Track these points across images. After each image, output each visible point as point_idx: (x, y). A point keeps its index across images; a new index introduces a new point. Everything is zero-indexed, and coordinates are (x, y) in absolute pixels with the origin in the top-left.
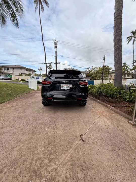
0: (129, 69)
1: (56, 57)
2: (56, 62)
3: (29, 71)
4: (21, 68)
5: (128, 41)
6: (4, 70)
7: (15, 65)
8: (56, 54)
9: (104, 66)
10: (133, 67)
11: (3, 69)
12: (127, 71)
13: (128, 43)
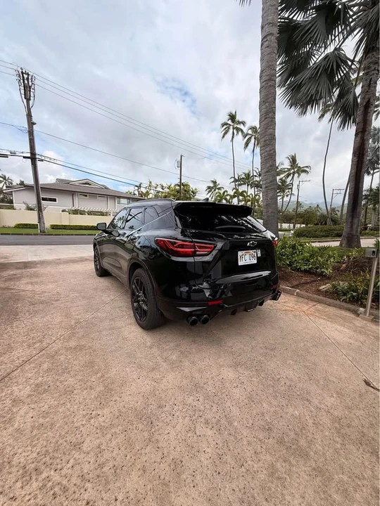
0: (227, 195)
2: (33, 153)
5: (223, 132)
8: (32, 124)
9: (181, 184)
10: (234, 190)
12: (226, 199)
13: (223, 137)
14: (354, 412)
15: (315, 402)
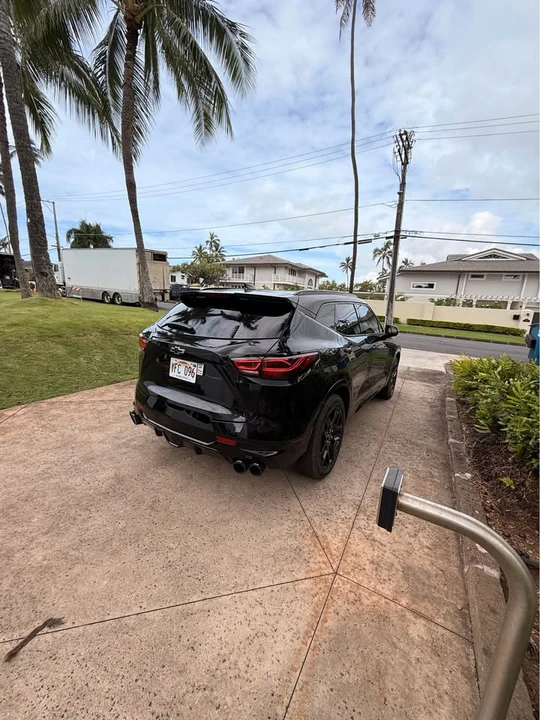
1: (400, 206)
2: (398, 231)
3: (300, 276)
4: (275, 266)
6: (230, 275)
7: (261, 258)
8: (401, 194)
11: (229, 272)
14: (11, 578)
15: (43, 539)
